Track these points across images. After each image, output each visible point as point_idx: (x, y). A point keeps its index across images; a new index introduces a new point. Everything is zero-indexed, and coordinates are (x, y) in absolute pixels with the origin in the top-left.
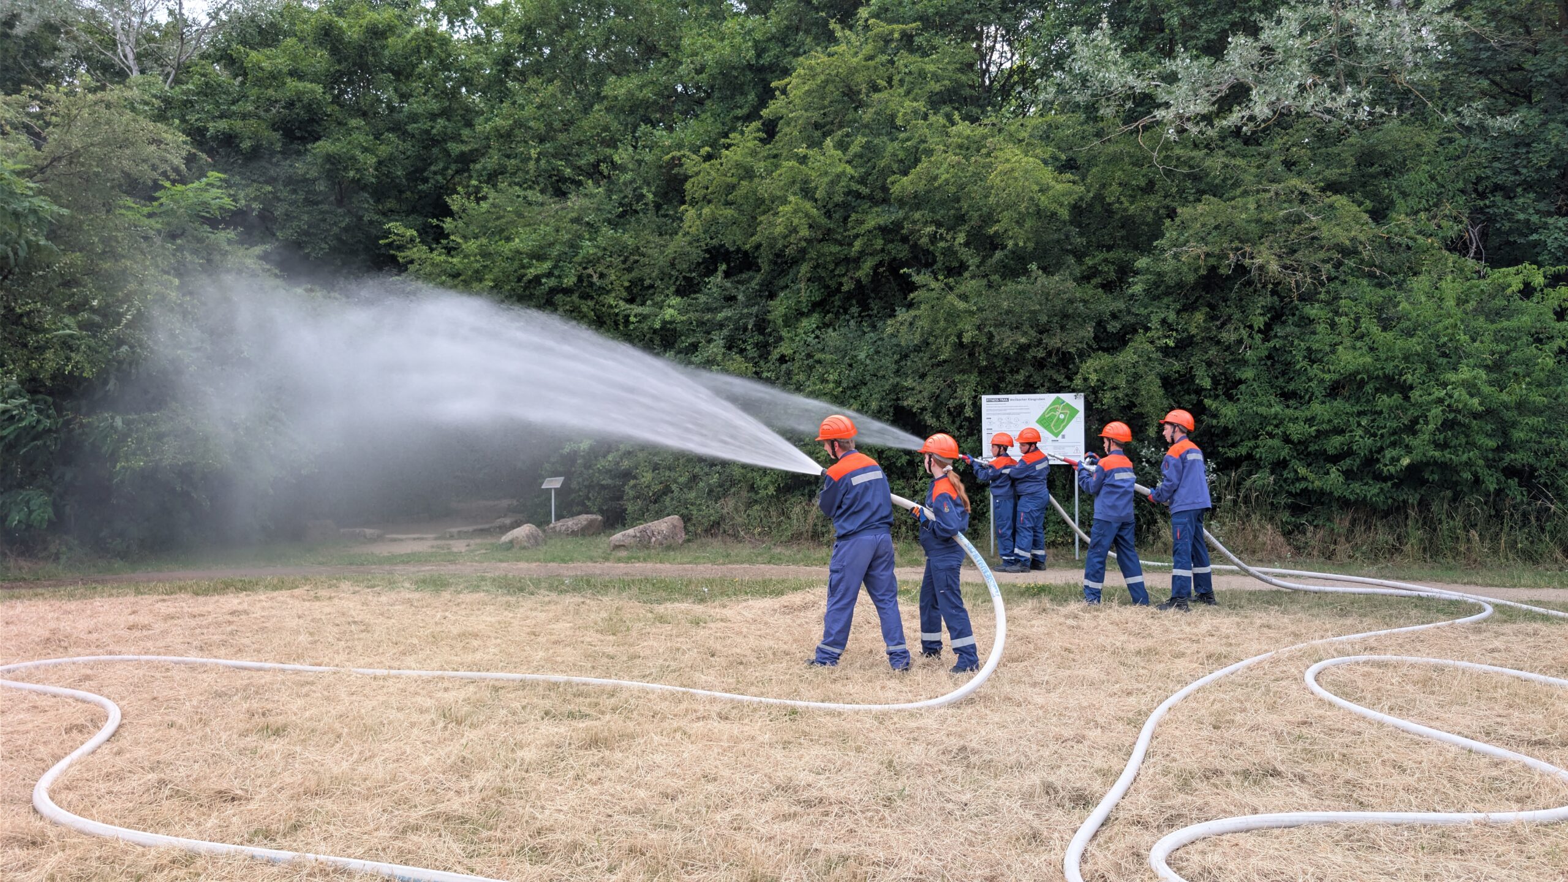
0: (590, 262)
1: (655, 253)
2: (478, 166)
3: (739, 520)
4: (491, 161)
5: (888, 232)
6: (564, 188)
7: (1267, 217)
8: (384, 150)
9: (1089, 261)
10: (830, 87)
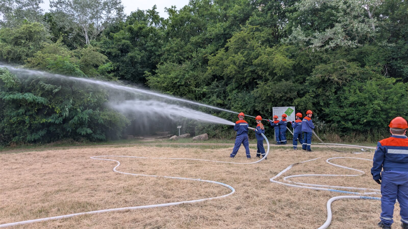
0: (187, 79)
1: (201, 77)
2: (162, 57)
3: (220, 135)
4: (165, 56)
5: (253, 72)
6: (181, 62)
7: (335, 68)
8: (142, 54)
9: (297, 78)
10: (240, 40)
